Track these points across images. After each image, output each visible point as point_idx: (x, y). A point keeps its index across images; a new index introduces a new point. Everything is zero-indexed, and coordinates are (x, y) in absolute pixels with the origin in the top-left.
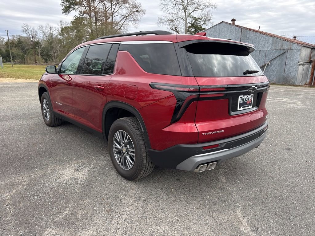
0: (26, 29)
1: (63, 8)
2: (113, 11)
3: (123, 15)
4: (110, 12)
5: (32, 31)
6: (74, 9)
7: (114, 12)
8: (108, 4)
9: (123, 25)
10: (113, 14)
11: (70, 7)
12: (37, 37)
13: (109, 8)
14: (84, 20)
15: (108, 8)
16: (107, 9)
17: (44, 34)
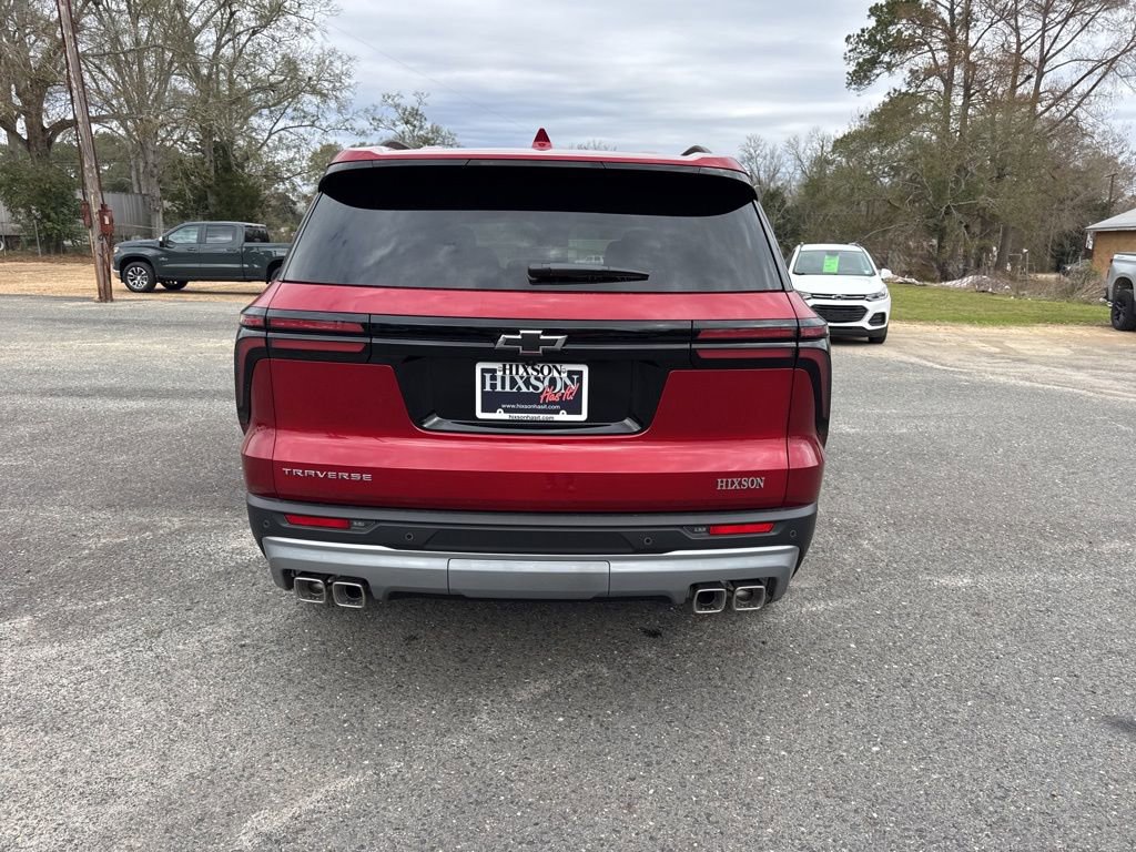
0: (752, 151)
1: (852, 67)
2: (1046, 48)
3: (1091, 57)
4: (1032, 54)
5: (768, 157)
6: (889, 67)
7: (1052, 52)
8: (1030, 26)
9: (1086, 101)
10: (1043, 60)
11: (873, 62)
12: (779, 175)
13: (1032, 40)
14: (923, 99)
15: (1028, 39)
16: (1023, 47)
17: (798, 162)
